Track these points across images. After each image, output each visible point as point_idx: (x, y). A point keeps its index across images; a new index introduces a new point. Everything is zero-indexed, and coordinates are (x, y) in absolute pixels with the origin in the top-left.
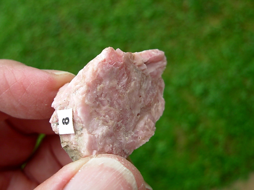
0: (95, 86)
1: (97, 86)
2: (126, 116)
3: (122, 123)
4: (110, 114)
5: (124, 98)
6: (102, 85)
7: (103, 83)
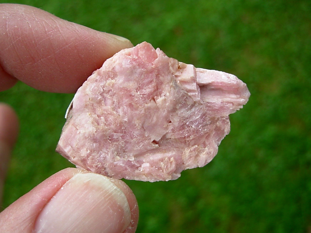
0: (106, 78)
1: (108, 79)
2: (131, 132)
3: (121, 137)
4: (108, 118)
5: (137, 109)
6: (113, 81)
7: (116, 78)
